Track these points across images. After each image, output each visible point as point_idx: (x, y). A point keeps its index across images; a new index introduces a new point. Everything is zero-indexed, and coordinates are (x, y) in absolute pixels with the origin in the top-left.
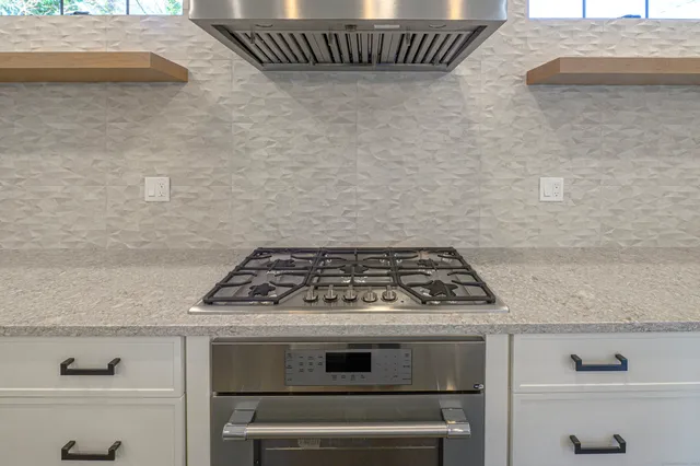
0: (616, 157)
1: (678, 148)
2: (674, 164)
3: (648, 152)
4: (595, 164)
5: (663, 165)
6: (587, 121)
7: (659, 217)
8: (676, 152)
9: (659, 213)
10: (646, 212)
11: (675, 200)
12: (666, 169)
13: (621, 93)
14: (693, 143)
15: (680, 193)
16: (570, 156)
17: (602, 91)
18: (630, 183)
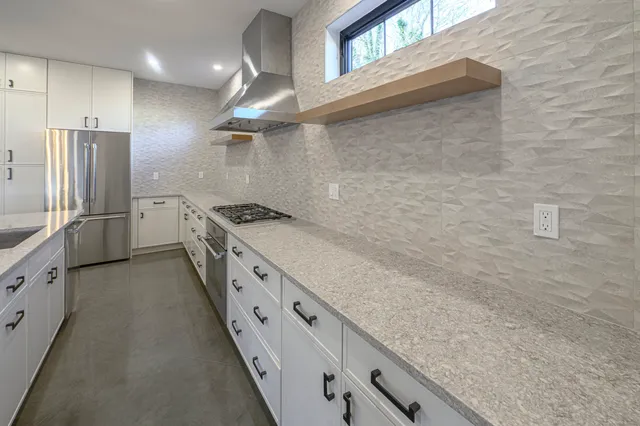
0: (364, 171)
1: (404, 164)
2: (403, 178)
3: (383, 167)
4: (354, 176)
5: (393, 179)
6: (350, 145)
7: (393, 224)
8: (403, 167)
9: (391, 220)
10: (383, 217)
11: (403, 211)
12: (396, 182)
13: (367, 122)
14: (416, 159)
15: (408, 205)
16: (343, 170)
17: (357, 122)
18: (373, 192)
